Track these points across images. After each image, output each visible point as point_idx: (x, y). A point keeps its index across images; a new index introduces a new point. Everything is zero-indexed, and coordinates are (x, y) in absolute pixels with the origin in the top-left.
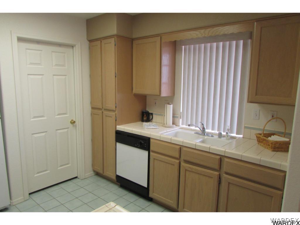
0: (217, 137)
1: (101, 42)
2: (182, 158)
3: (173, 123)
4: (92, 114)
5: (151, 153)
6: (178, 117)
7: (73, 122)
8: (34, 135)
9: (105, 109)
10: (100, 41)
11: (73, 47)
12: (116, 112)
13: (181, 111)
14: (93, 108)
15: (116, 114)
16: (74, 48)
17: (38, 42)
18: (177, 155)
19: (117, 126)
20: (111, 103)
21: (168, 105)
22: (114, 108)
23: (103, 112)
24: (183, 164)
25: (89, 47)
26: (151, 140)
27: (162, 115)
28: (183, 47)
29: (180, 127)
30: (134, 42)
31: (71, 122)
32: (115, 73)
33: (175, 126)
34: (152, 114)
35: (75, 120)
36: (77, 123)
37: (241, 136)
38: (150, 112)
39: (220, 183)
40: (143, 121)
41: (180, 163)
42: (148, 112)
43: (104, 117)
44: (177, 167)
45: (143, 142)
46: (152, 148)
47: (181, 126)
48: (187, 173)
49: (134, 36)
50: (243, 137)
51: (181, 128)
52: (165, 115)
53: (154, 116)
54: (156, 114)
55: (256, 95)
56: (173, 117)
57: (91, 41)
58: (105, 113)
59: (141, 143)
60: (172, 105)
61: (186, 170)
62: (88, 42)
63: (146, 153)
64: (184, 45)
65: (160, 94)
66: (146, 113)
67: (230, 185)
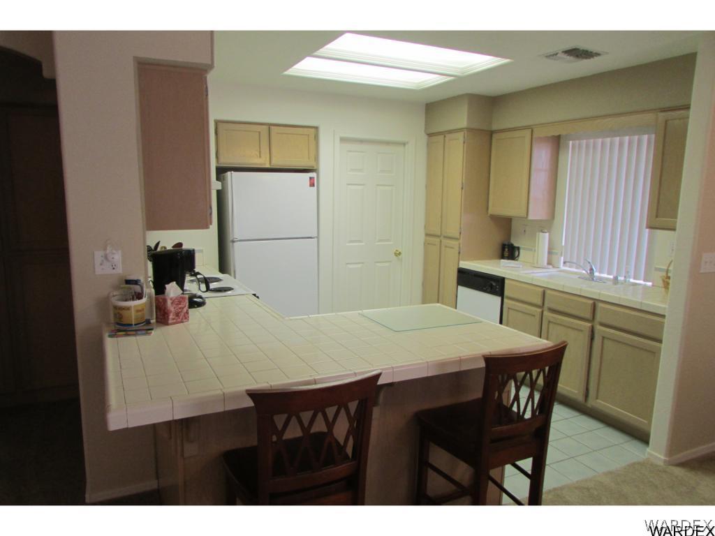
0: (611, 283)
1: (445, 137)
2: (546, 305)
3: (549, 263)
4: (426, 244)
5: (505, 300)
6: (557, 254)
7: (398, 254)
8: (348, 265)
9: (445, 237)
10: (443, 136)
11: (404, 144)
12: (461, 241)
13: (563, 244)
14: (427, 235)
15: (459, 244)
16: (407, 146)
17: (361, 141)
18: (539, 302)
19: (461, 262)
20: (453, 228)
21: (541, 234)
22: (457, 235)
23: (441, 241)
24: (546, 313)
25: (428, 144)
26: (506, 281)
27: (531, 250)
28: (571, 142)
29: (559, 269)
30: (494, 135)
31: (395, 253)
32: (462, 184)
33: (551, 267)
34: (518, 248)
35: (400, 251)
36: (403, 255)
37: (649, 284)
38: (516, 245)
39: (592, 338)
40: (503, 257)
41: (542, 312)
42: (512, 245)
43: (443, 248)
44: (538, 318)
45: (494, 284)
46: (507, 293)
47: (562, 267)
48: (551, 325)
49: (495, 127)
50: (653, 285)
51: (561, 271)
52: (535, 250)
53: (521, 251)
54: (524, 249)
55: (657, 217)
56: (550, 253)
57: (430, 135)
58: (445, 241)
59: (491, 286)
60: (547, 234)
61: (549, 322)
62: (426, 137)
63: (498, 299)
64: (572, 140)
65: (527, 215)
66: (508, 245)
67: (606, 341)
